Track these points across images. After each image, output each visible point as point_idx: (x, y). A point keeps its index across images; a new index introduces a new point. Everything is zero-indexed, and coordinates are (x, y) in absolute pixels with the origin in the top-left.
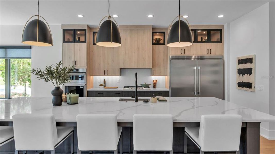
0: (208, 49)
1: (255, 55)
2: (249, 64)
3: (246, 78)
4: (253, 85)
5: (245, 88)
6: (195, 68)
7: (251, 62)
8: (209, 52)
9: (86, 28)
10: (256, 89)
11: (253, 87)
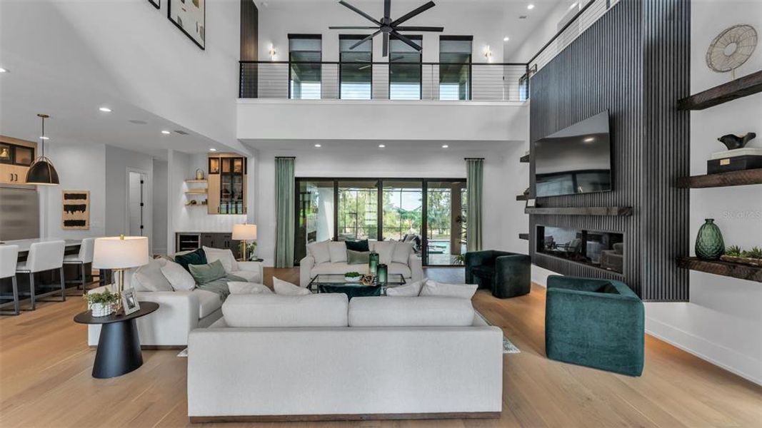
0: (12, 175)
1: (89, 192)
2: (82, 200)
3: (77, 216)
4: (86, 222)
5: (75, 227)
7: (85, 198)
8: (14, 179)
10: (91, 226)
11: (86, 224)
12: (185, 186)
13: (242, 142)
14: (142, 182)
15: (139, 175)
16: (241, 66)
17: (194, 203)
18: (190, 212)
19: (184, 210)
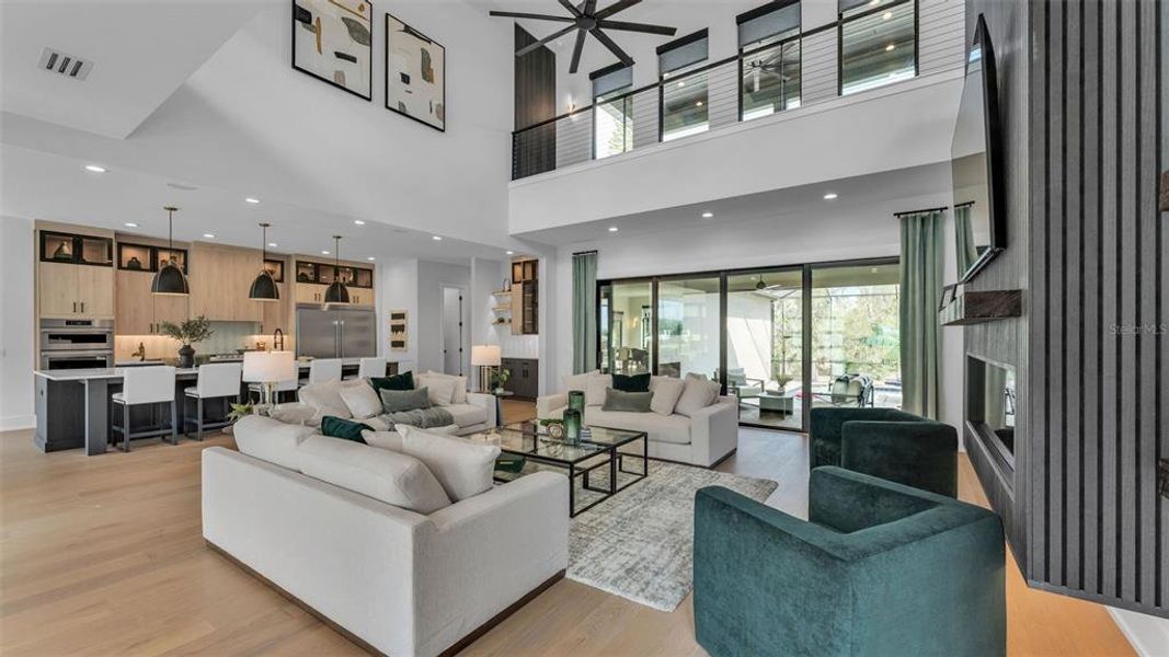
0: (354, 297)
1: (407, 311)
3: (399, 337)
4: (405, 344)
5: (398, 348)
6: (337, 323)
7: (404, 318)
8: (356, 301)
9: (113, 237)
10: (409, 348)
12: (492, 300)
13: (518, 237)
14: (461, 298)
15: (457, 291)
16: (514, 137)
17: (501, 321)
18: (499, 332)
19: (492, 328)
